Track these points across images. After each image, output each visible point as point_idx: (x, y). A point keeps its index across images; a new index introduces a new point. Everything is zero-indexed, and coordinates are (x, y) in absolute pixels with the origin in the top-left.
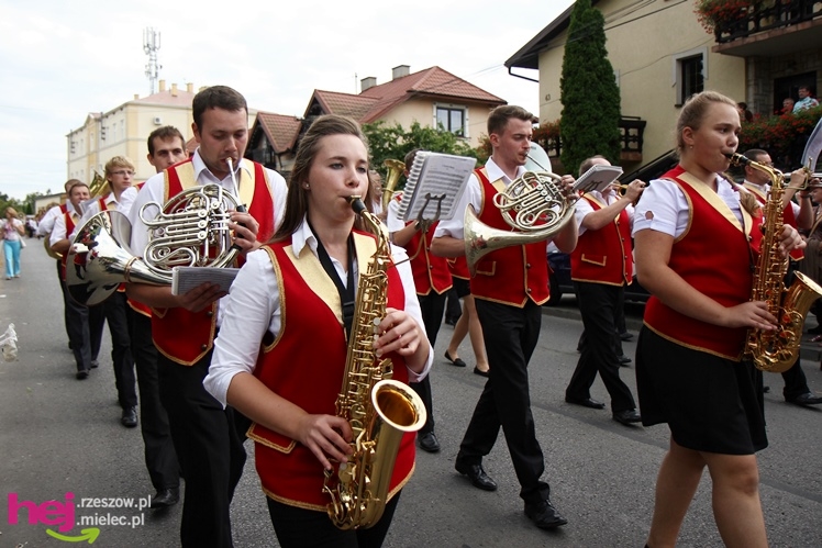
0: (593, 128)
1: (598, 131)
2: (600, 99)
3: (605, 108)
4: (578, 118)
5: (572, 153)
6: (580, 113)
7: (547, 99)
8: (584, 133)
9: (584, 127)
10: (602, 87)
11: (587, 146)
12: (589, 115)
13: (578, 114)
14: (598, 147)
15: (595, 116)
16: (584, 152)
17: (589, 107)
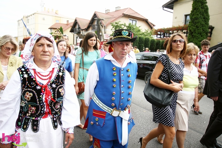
0: (201, 28)
1: (202, 29)
2: (204, 18)
3: (205, 21)
4: (197, 24)
5: (193, 36)
6: (198, 23)
7: (175, 18)
8: (198, 29)
9: (198, 27)
10: (205, 14)
11: (198, 34)
12: (201, 23)
13: (197, 23)
14: (202, 34)
15: (202, 24)
16: (198, 36)
17: (201, 21)
